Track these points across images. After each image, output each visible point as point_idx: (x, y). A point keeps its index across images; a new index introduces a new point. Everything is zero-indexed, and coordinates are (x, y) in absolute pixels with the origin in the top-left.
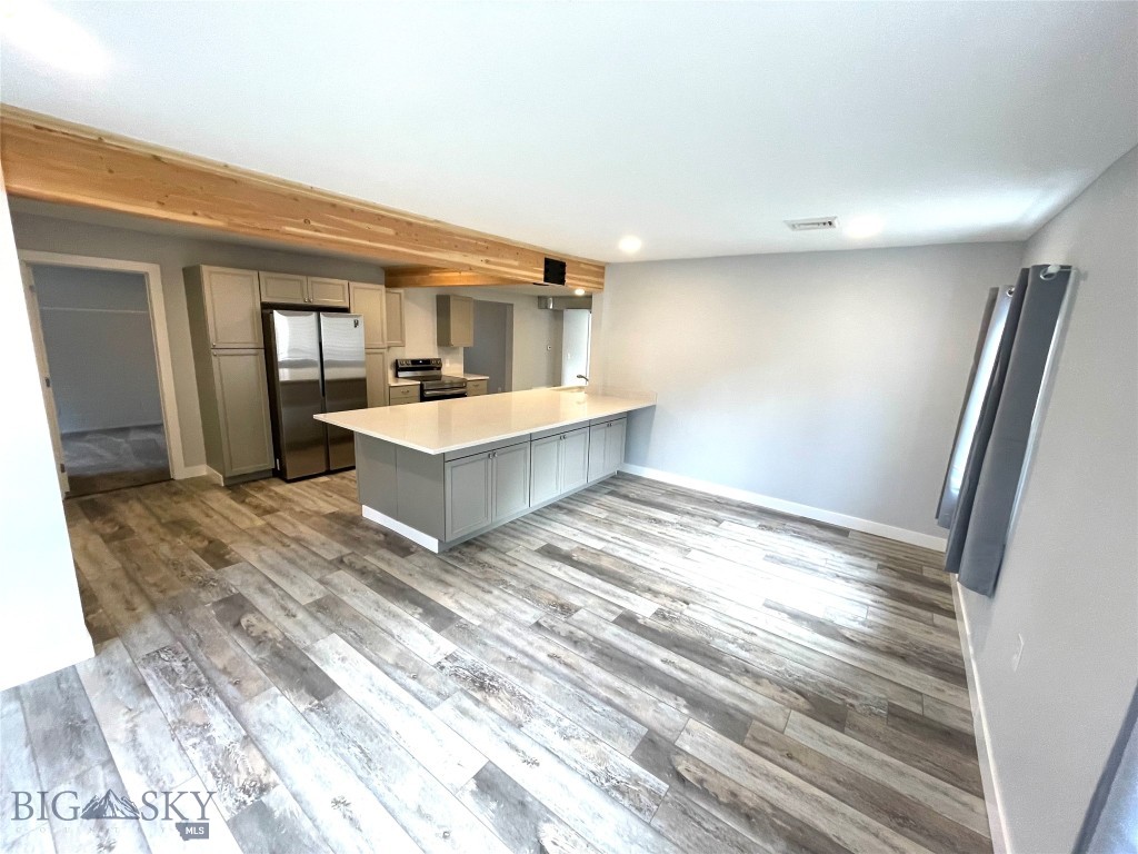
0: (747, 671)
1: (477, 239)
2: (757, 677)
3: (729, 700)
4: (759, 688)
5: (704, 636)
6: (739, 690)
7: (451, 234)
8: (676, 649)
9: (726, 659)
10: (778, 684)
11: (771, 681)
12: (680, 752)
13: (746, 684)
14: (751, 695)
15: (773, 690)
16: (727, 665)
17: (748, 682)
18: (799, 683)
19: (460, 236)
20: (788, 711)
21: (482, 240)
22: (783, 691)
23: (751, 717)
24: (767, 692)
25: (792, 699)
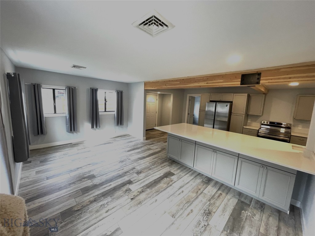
0: (95, 201)
1: (203, 77)
2: (91, 202)
3: (91, 192)
4: (88, 200)
5: (114, 197)
6: (92, 196)
7: (195, 78)
8: (113, 188)
9: (103, 198)
10: (85, 206)
11: (87, 205)
12: (88, 180)
13: (92, 198)
14: (88, 197)
15: (84, 204)
16: (100, 197)
17: (92, 199)
18: (80, 212)
19: (197, 78)
20: (77, 203)
21: (205, 77)
22: (82, 206)
23: (83, 194)
24: (86, 202)
25: (78, 207)
